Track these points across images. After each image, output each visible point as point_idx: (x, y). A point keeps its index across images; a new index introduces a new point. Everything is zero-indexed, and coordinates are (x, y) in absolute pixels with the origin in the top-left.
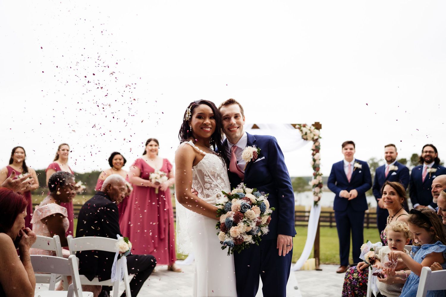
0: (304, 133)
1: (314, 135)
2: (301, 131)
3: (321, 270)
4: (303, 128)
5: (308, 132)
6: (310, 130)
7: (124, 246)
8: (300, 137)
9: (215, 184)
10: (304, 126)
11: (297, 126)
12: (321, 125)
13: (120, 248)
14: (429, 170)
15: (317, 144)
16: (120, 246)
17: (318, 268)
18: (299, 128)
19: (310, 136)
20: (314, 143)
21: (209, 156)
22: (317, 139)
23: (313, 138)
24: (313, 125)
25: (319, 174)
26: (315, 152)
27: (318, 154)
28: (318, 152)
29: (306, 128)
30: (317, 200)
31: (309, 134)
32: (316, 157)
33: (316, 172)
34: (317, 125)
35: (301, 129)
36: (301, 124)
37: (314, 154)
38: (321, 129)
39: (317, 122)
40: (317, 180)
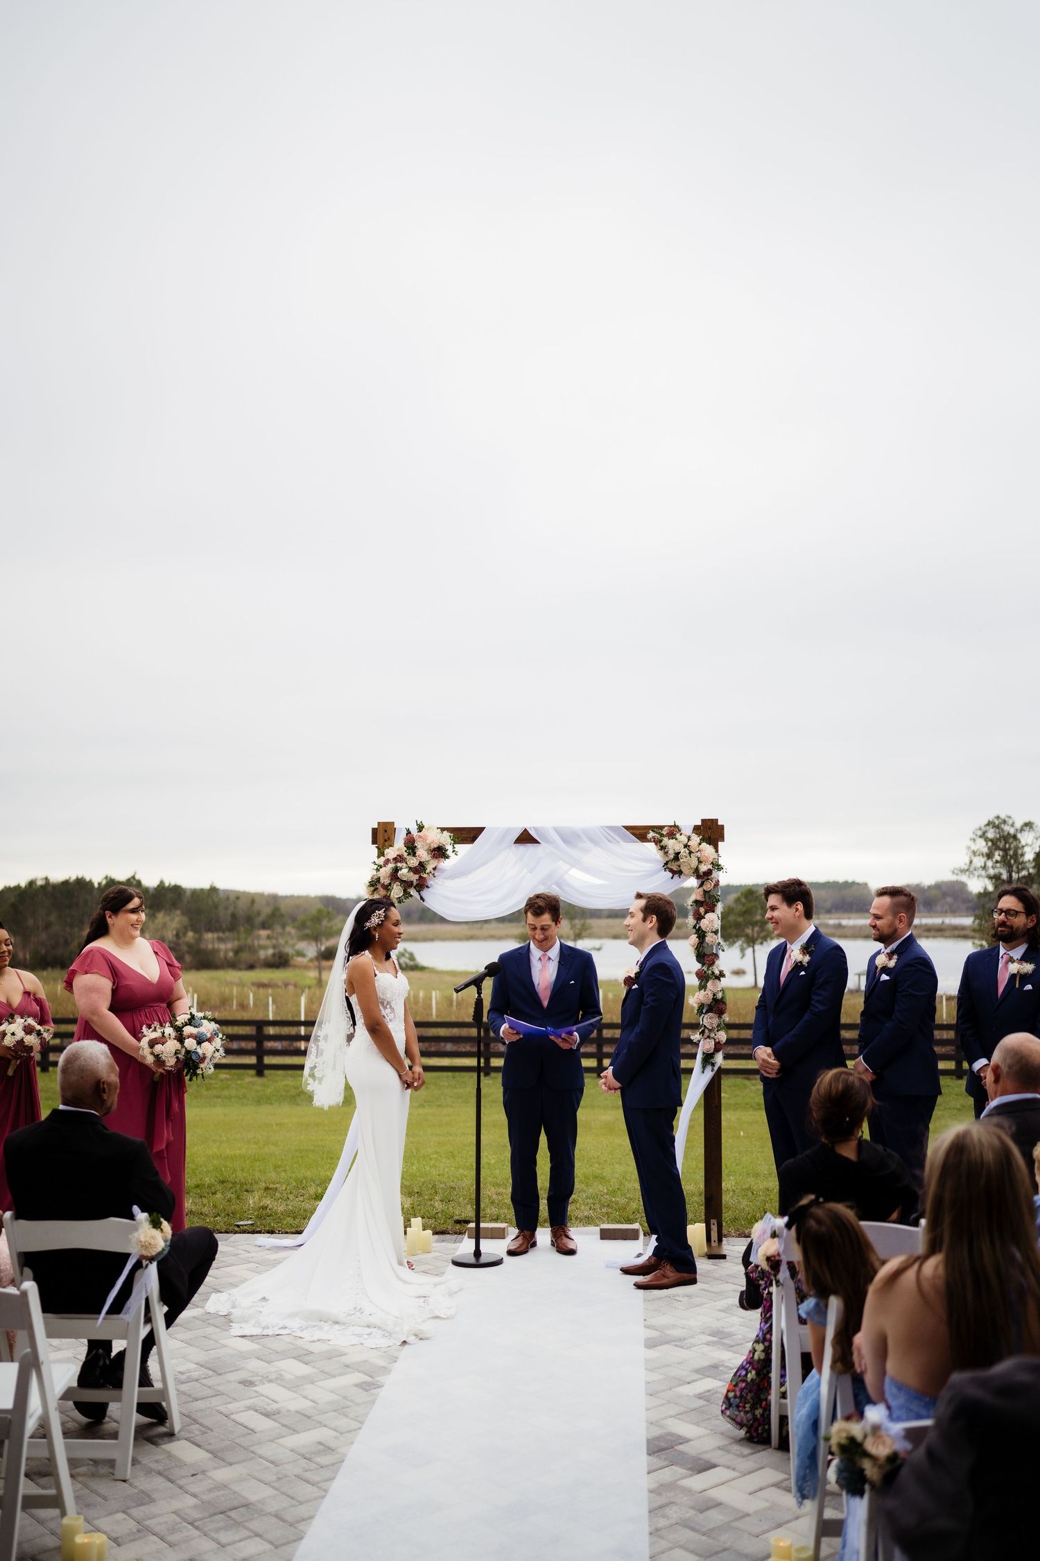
0: (672, 855)
1: (702, 860)
2: (663, 848)
3: (724, 1257)
4: (667, 840)
5: (684, 852)
6: (686, 846)
7: (152, 1242)
8: (662, 865)
10: (673, 831)
11: (651, 835)
12: (722, 828)
13: (142, 1246)
14: (1014, 968)
15: (708, 886)
16: (141, 1242)
17: (715, 1252)
18: (657, 842)
19: (689, 862)
20: (702, 884)
22: (709, 872)
23: (696, 871)
24: (697, 829)
25: (713, 973)
26: (702, 910)
27: (710, 916)
28: (711, 909)
29: (676, 839)
30: (712, 1051)
31: (685, 860)
32: (704, 924)
33: (705, 968)
34: (710, 829)
35: (662, 844)
36: (662, 828)
37: (700, 914)
38: (723, 840)
39: (709, 820)
40: (710, 993)
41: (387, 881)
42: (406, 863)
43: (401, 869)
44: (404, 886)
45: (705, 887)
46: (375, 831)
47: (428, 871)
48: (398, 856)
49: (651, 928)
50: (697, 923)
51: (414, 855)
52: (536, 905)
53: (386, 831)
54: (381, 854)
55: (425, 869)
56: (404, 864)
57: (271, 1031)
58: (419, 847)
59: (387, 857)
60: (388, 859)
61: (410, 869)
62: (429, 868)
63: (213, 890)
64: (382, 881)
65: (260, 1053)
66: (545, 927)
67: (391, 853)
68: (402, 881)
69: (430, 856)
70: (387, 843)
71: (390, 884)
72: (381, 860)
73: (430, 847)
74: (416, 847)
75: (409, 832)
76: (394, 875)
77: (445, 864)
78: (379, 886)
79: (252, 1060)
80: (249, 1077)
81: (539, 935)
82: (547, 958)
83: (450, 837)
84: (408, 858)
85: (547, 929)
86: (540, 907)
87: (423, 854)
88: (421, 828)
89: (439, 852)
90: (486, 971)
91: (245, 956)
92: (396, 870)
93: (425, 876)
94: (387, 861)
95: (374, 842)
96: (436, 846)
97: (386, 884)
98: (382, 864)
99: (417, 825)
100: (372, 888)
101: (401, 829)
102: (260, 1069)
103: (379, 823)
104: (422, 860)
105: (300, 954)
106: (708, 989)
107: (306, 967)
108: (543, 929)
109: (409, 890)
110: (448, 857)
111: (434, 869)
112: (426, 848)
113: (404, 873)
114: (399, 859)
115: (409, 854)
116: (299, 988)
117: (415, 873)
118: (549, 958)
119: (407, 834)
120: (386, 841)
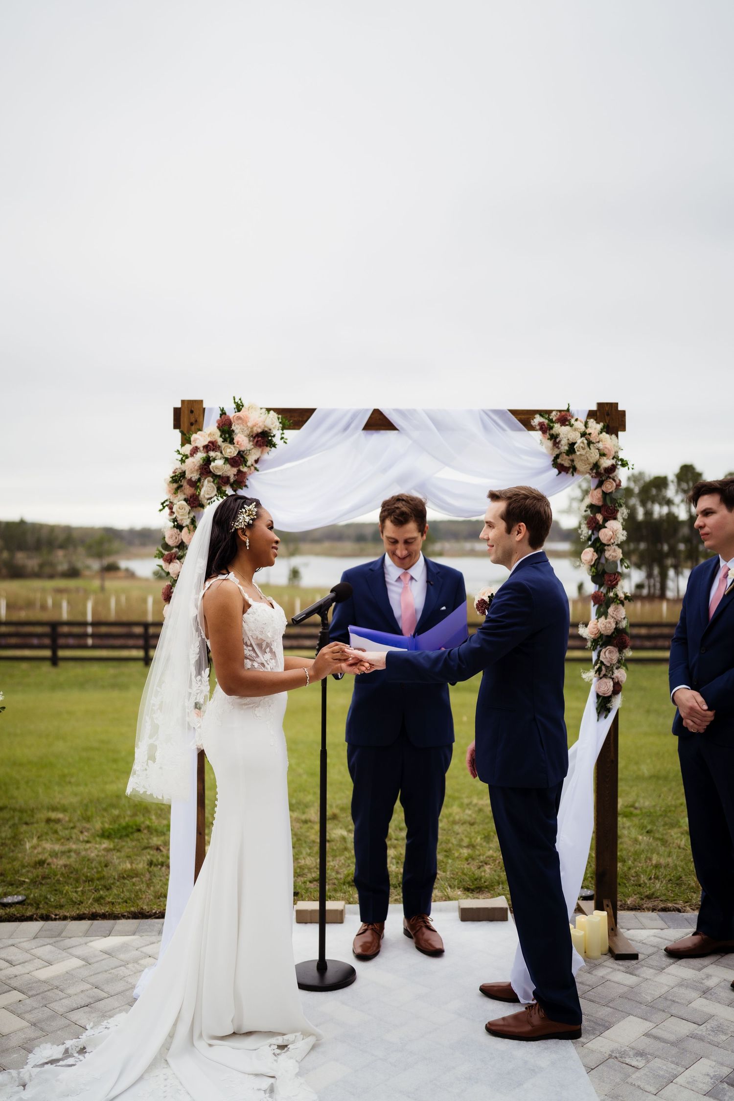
0: (564, 447)
1: (602, 455)
2: (552, 437)
4: (558, 428)
5: (580, 442)
6: (583, 435)
8: (549, 461)
9: (260, 661)
10: (565, 418)
11: (537, 420)
12: (623, 413)
15: (609, 487)
18: (545, 429)
19: (586, 456)
20: (600, 485)
21: (256, 609)
22: (610, 469)
23: (596, 466)
24: (591, 414)
25: (617, 595)
26: (599, 517)
27: (611, 524)
28: (611, 515)
29: (571, 426)
30: (610, 694)
31: (582, 452)
32: (604, 535)
33: (603, 590)
34: (608, 415)
35: (554, 431)
36: (549, 412)
37: (598, 523)
38: (624, 429)
39: (607, 404)
40: (612, 620)
41: (195, 476)
42: (221, 453)
43: (214, 459)
44: (218, 483)
45: (604, 488)
46: (177, 412)
47: (249, 463)
48: (209, 442)
49: (520, 541)
50: (593, 533)
51: (232, 442)
52: (398, 511)
53: (192, 412)
54: (186, 440)
55: (245, 461)
56: (218, 454)
57: (65, 629)
58: (236, 431)
59: (194, 444)
60: (196, 447)
61: (227, 460)
62: (251, 460)
63: (22, 523)
64: (188, 475)
65: (54, 648)
66: (410, 541)
67: (200, 439)
68: (215, 477)
69: (251, 443)
70: (193, 427)
71: (199, 480)
72: (187, 449)
73: (252, 431)
74: (233, 431)
75: (223, 413)
76: (205, 468)
77: (270, 455)
78: (184, 483)
79: (47, 653)
80: (46, 667)
81: (401, 551)
82: (408, 578)
83: (278, 418)
84: (223, 445)
85: (412, 543)
86: (403, 514)
87: (242, 440)
88: (239, 407)
89: (263, 439)
90: (333, 594)
91: (47, 570)
92: (208, 461)
93: (245, 469)
94: (195, 450)
95: (177, 425)
96: (260, 430)
97: (193, 479)
98: (188, 453)
99: (235, 402)
100: (175, 485)
101: (211, 409)
102: (55, 661)
103: (183, 402)
104: (243, 449)
105: (88, 567)
106: (609, 616)
107: (92, 577)
108: (407, 542)
109: (224, 488)
110: (274, 446)
111: (257, 461)
112: (247, 432)
113: (218, 465)
114: (211, 446)
115: (225, 440)
116: (87, 593)
117: (232, 466)
118: (412, 578)
119: (221, 415)
120: (192, 424)
